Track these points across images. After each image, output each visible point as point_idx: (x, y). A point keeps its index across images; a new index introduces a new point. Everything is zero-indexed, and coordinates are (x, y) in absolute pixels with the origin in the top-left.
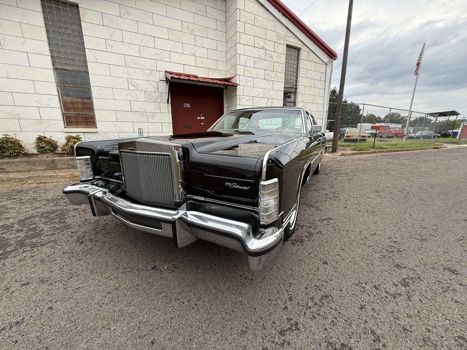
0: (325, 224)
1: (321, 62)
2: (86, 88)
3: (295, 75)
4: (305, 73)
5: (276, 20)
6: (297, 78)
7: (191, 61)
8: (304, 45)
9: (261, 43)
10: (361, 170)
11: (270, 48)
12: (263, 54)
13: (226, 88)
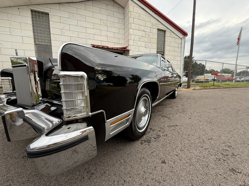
0: (172, 129)
1: (178, 38)
2: (50, 53)
3: (163, 45)
4: (169, 43)
5: (151, 16)
6: (164, 46)
7: (105, 39)
8: (168, 29)
9: (143, 28)
10: (204, 97)
11: (148, 31)
12: (144, 34)
13: (124, 53)
